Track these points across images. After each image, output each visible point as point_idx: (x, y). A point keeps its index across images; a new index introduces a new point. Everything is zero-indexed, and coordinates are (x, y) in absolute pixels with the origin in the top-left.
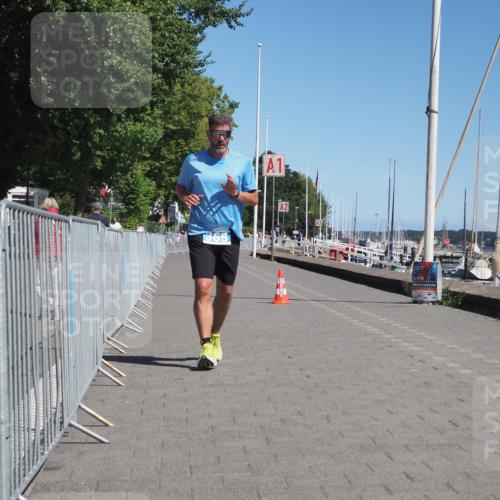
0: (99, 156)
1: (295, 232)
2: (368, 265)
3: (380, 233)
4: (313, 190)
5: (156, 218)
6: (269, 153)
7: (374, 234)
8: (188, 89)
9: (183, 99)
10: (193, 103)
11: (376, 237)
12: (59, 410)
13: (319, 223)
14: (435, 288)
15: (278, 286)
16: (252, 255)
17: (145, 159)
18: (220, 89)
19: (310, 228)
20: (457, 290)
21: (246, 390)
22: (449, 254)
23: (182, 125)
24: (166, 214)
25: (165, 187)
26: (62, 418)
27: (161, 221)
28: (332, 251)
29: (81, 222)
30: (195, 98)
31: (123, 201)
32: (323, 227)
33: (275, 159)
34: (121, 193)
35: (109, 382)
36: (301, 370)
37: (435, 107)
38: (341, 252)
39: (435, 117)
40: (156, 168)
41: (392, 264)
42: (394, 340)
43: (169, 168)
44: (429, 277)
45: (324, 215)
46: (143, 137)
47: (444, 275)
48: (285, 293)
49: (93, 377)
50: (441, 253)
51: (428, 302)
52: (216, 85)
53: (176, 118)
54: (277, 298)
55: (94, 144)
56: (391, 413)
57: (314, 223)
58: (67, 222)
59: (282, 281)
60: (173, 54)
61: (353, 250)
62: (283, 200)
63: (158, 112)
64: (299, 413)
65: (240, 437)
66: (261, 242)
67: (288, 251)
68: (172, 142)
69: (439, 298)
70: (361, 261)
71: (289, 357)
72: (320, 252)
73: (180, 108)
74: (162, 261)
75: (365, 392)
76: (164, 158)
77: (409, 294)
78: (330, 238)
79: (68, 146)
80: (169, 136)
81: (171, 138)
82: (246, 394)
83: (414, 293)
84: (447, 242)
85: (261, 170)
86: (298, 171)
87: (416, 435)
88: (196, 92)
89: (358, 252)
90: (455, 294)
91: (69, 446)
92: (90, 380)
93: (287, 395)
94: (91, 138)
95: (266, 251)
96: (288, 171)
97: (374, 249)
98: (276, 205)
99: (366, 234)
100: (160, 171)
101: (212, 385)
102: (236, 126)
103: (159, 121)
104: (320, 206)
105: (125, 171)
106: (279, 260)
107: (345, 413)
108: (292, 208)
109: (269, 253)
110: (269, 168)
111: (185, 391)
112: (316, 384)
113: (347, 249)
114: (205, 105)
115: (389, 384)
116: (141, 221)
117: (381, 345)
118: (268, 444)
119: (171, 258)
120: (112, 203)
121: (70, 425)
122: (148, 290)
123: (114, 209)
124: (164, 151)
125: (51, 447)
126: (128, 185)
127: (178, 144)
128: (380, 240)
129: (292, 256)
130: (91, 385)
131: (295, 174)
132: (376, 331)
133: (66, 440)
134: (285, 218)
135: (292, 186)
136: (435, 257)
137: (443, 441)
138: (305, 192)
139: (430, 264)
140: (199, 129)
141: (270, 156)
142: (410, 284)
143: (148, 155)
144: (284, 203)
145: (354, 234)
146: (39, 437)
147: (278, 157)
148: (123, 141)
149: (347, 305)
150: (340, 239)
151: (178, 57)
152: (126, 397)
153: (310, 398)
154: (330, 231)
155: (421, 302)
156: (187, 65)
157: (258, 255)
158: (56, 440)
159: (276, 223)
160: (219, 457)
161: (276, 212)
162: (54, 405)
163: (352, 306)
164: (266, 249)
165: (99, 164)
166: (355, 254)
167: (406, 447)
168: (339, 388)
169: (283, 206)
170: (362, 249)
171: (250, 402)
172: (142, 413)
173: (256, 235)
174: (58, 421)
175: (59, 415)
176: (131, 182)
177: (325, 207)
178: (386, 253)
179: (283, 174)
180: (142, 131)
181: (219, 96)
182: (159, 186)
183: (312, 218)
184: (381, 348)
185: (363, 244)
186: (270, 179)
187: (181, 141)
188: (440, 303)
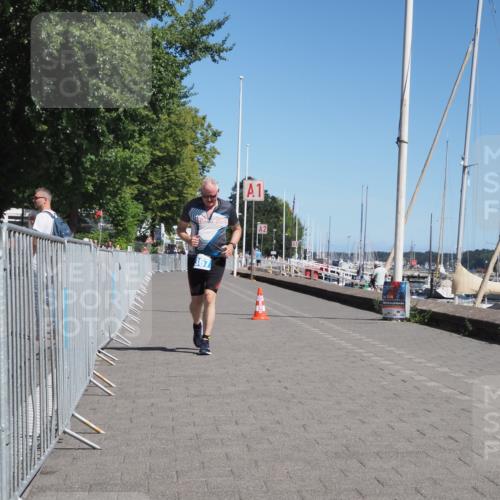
0: (89, 180)
1: (273, 253)
2: (340, 284)
3: (352, 254)
4: (290, 213)
5: (143, 238)
6: (250, 178)
7: (347, 255)
8: (174, 118)
9: (170, 127)
10: (178, 131)
11: (349, 257)
12: (54, 418)
13: (295, 244)
14: (403, 306)
15: (257, 303)
16: (232, 273)
17: (133, 183)
18: (204, 118)
19: (287, 249)
20: (424, 308)
21: (228, 401)
22: (416, 274)
23: (168, 151)
24: (152, 235)
25: (152, 210)
26: (57, 425)
27: (147, 241)
28: (307, 270)
29: (75, 243)
30: (180, 126)
31: (112, 222)
32: (299, 248)
33: (255, 184)
34: (111, 215)
35: (100, 392)
36: (280, 381)
37: (405, 137)
38: (316, 272)
39: (405, 147)
40: (143, 192)
41: (363, 283)
42: (365, 355)
43: (155, 192)
44: (398, 296)
45: (300, 237)
46: (131, 163)
47: (412, 294)
48: (264, 310)
49: (85, 387)
50: (409, 273)
51: (397, 319)
52: (200, 114)
53: (163, 145)
54: (256, 314)
55: (85, 169)
56: (364, 422)
57: (290, 244)
58: (62, 243)
59: (261, 299)
60: (160, 86)
61: (327, 270)
62: (262, 223)
63: (145, 139)
64: (278, 422)
65: (223, 444)
66: (241, 262)
67: (266, 271)
68: (159, 168)
69: (408, 315)
70: (334, 280)
71: (268, 370)
72: (296, 272)
73: (166, 136)
74: (148, 279)
75: (339, 403)
76: (151, 183)
77: (379, 312)
78: (305, 258)
79: (61, 171)
80: (156, 161)
81: (158, 163)
82: (228, 404)
83: (384, 310)
84: (414, 263)
85: (241, 194)
86: (276, 196)
87: (386, 443)
88: (181, 121)
89: (332, 272)
90: (422, 312)
91: (63, 451)
92: (82, 391)
93: (266, 405)
94: (82, 164)
95: (245, 270)
96: (266, 196)
97: (347, 269)
98: (256, 227)
99: (339, 255)
100: (147, 195)
101: (196, 396)
102: (218, 153)
103: (146, 148)
104: (296, 229)
105: (114, 194)
106: (258, 279)
107: (320, 422)
108: (270, 230)
109: (249, 272)
110: (249, 193)
111: (171, 401)
112: (293, 395)
113: (322, 269)
114: (189, 133)
115: (361, 396)
116: (128, 241)
117: (353, 359)
118: (249, 450)
119: (156, 276)
120: (101, 224)
121: (65, 432)
122: (136, 306)
123: (104, 229)
124: (151, 177)
125: (46, 453)
126: (117, 207)
127: (164, 170)
128: (352, 260)
129: (270, 275)
130: (84, 395)
131: (274, 198)
132: (349, 346)
133: (60, 446)
134: (264, 240)
135: (270, 209)
136: (403, 277)
137: (411, 449)
138: (282, 215)
139: (399, 284)
140: (184, 156)
141: (250, 182)
142: (381, 302)
143: (136, 180)
144: (263, 226)
145: (328, 254)
146: (36, 443)
147: (259, 182)
148: (113, 166)
149: (321, 321)
150: (315, 259)
151: (165, 89)
152: (116, 406)
153: (288, 408)
154: (305, 251)
155: (391, 319)
156: (172, 96)
157: (238, 274)
158: (52, 446)
159: (255, 244)
160: (203, 463)
161: (255, 234)
162: (50, 413)
163: (326, 322)
164: (246, 269)
165: (90, 188)
166: (329, 273)
167: (378, 454)
168: (315, 399)
169: (262, 229)
170: (335, 269)
171: (232, 411)
172: (131, 422)
173: (236, 255)
174: (54, 427)
175: (54, 422)
176: (120, 204)
177: (301, 230)
178: (358, 272)
179: (262, 199)
180: (131, 157)
181: (202, 125)
182: (146, 209)
183: (289, 240)
184: (353, 362)
185: (336, 264)
186: (250, 203)
187: (167, 167)
188: (408, 320)
